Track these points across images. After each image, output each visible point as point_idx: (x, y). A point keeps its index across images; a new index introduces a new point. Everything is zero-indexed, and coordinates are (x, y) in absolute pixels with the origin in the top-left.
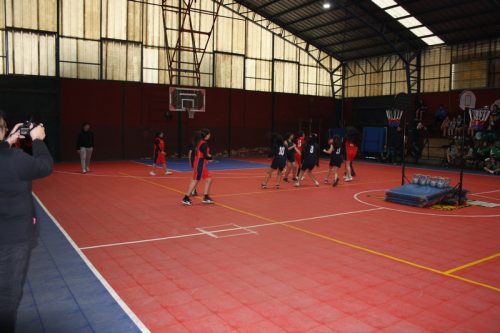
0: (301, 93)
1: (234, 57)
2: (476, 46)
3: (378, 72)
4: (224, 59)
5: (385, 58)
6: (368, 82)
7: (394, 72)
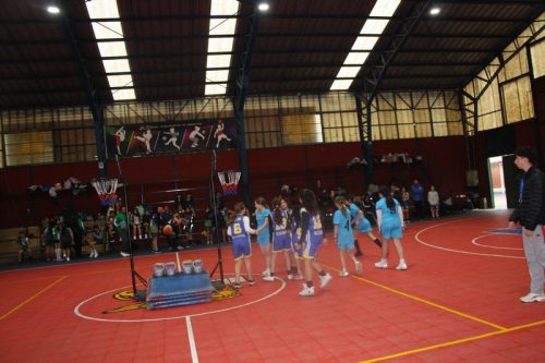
2: (34, 114)
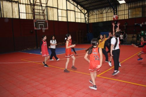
0: (76, 22)
1: (54, 9)
2: (137, 3)
3: (101, 14)
4: (51, 9)
5: (104, 9)
6: (98, 17)
7: (107, 13)
